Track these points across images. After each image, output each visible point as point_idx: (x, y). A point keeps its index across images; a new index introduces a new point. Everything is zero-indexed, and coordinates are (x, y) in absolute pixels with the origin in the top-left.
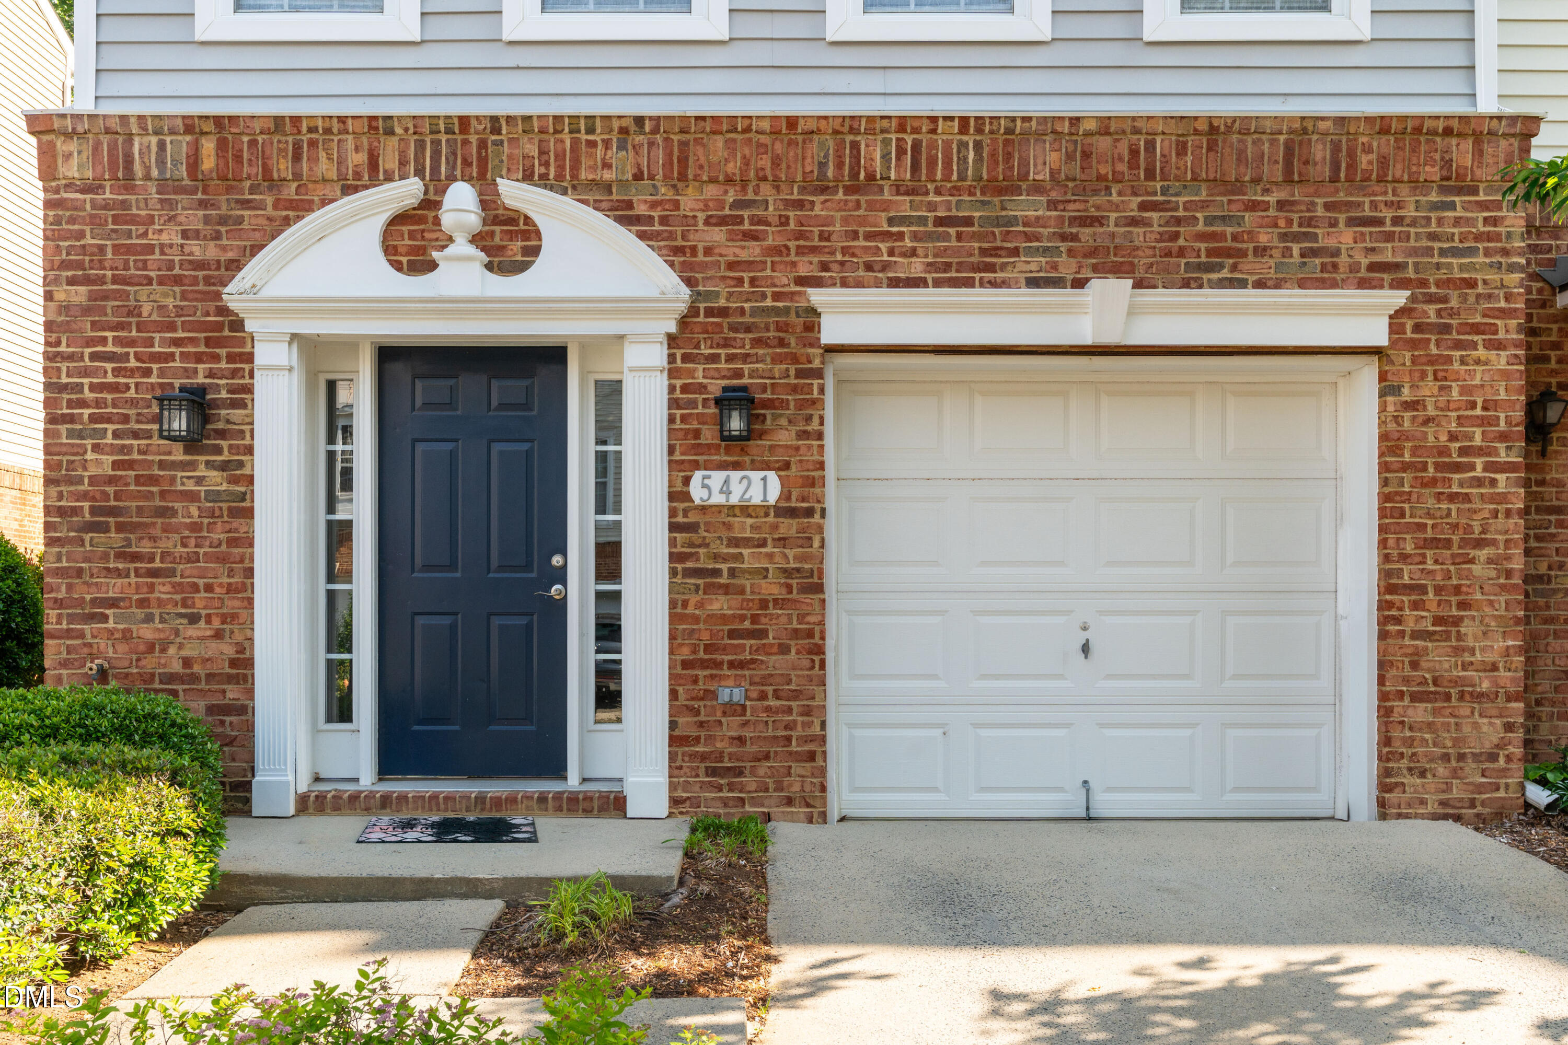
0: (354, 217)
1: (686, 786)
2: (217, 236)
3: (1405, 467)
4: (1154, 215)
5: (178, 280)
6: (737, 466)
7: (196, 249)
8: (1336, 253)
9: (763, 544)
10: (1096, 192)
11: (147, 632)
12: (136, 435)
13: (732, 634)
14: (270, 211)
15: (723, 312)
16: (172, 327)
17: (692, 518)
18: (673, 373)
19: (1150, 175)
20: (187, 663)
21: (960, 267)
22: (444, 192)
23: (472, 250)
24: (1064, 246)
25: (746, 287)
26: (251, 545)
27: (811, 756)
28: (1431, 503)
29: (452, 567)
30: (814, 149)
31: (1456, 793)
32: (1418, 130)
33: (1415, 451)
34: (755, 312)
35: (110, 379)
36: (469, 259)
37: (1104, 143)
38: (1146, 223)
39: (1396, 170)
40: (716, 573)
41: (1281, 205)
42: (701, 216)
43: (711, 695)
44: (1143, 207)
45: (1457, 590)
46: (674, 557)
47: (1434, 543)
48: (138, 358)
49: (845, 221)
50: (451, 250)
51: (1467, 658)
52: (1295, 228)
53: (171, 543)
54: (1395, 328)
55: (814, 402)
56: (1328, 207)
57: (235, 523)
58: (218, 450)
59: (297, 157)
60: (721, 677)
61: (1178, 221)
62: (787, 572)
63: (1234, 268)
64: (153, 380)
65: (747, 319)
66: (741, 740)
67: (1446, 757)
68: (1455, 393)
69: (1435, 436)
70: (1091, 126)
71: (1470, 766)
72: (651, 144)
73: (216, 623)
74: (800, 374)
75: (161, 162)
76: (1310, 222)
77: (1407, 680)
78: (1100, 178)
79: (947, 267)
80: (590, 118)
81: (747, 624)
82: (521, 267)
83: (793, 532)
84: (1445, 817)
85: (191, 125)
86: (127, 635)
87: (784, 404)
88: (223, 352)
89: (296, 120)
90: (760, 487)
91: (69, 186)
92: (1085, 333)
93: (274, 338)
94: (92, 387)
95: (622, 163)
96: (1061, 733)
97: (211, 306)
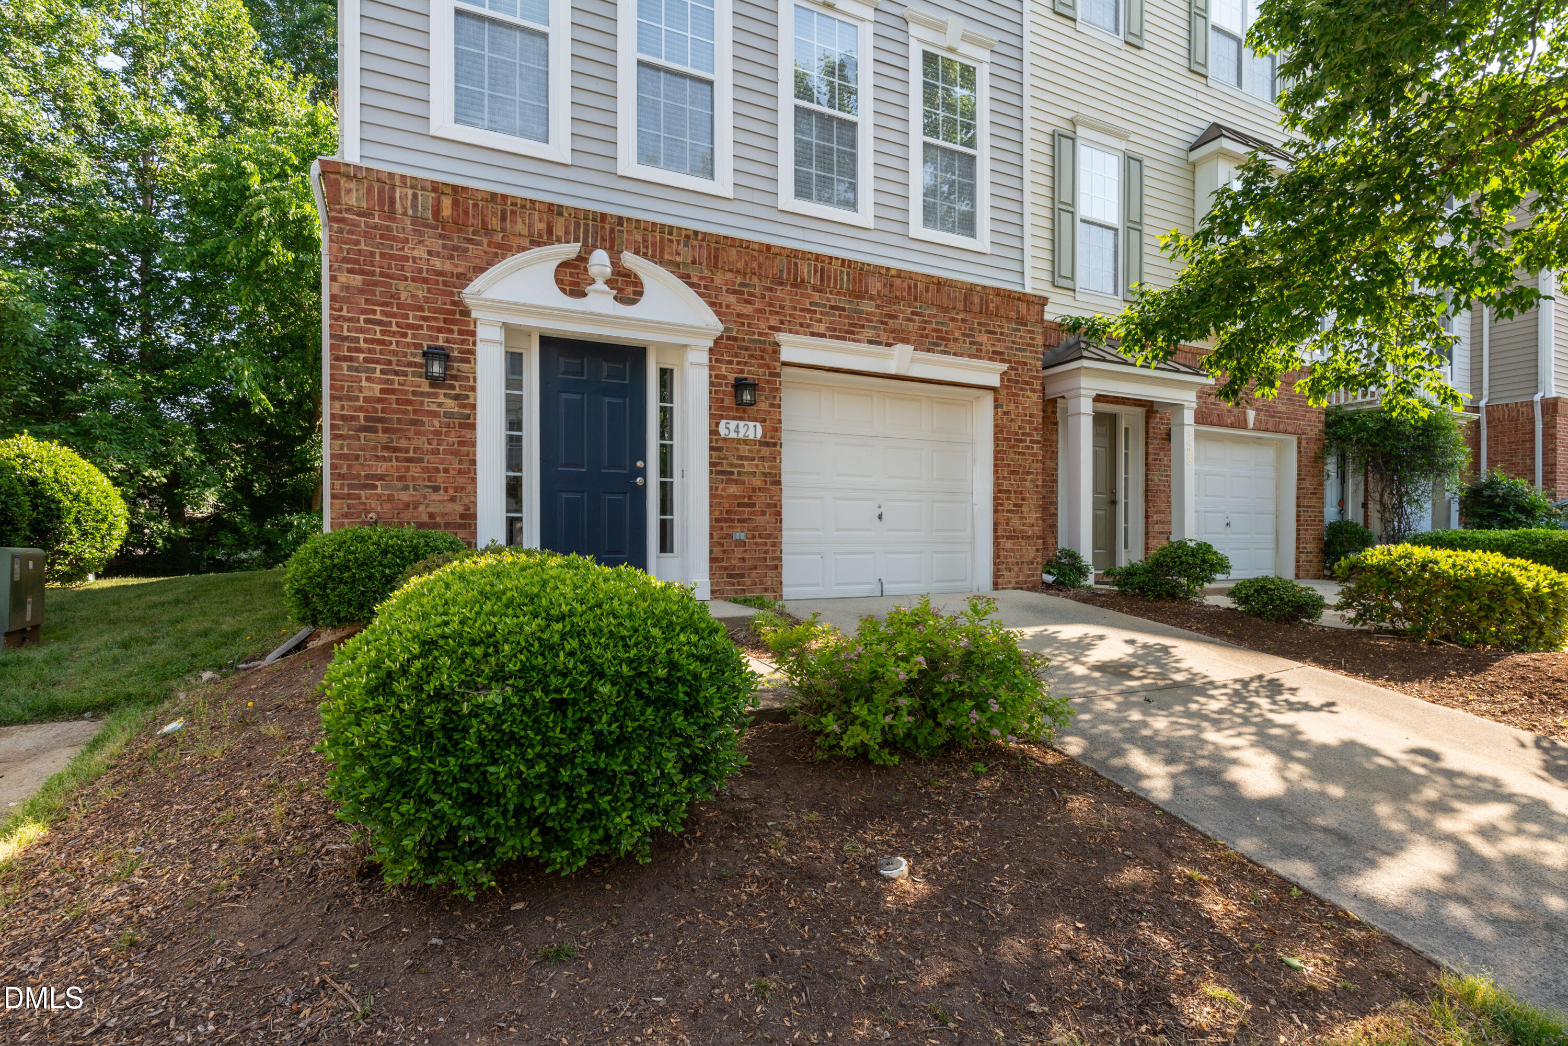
0: (541, 259)
1: (717, 584)
2: (451, 258)
3: (1005, 439)
4: (916, 318)
5: (425, 281)
6: (741, 419)
7: (437, 263)
9: (753, 459)
10: (895, 304)
11: (405, 496)
12: (396, 373)
13: (739, 505)
14: (487, 248)
15: (735, 339)
16: (421, 309)
17: (720, 444)
18: (711, 368)
20: (432, 516)
21: (840, 330)
22: (590, 253)
23: (606, 288)
24: (882, 327)
25: (746, 328)
26: (474, 445)
27: (776, 567)
28: (1012, 455)
29: (581, 465)
30: (777, 262)
31: (1021, 579)
32: (1009, 296)
33: (1006, 433)
34: (750, 340)
35: (378, 336)
36: (602, 292)
37: (898, 282)
38: (914, 321)
39: (1002, 312)
40: (732, 473)
41: (963, 320)
42: (724, 288)
43: (729, 536)
44: (913, 313)
45: (1021, 493)
46: (712, 464)
47: (1014, 472)
48: (398, 324)
49: (791, 301)
50: (594, 286)
51: (1024, 521)
52: (967, 331)
53: (421, 442)
54: (1002, 380)
55: (777, 389)
56: (979, 324)
57: (464, 432)
58: (453, 387)
59: (503, 219)
60: (734, 527)
61: (926, 322)
62: (765, 474)
63: (946, 346)
64: (409, 340)
65: (746, 344)
66: (744, 559)
67: (1017, 563)
68: (1020, 409)
69: (1014, 427)
70: (894, 273)
71: (1025, 566)
72: (701, 246)
73: (451, 492)
74: (771, 375)
75: (414, 206)
76: (972, 330)
77: (1005, 530)
78: (897, 297)
79: (835, 330)
80: (671, 227)
81: (746, 500)
82: (633, 302)
83: (767, 454)
84: (1018, 588)
85: (436, 187)
86: (390, 498)
87: (763, 389)
88: (455, 328)
89: (505, 197)
90: (752, 430)
91: (348, 210)
92: (892, 368)
93: (491, 324)
94: (366, 341)
95: (686, 254)
96: (870, 556)
97: (448, 299)
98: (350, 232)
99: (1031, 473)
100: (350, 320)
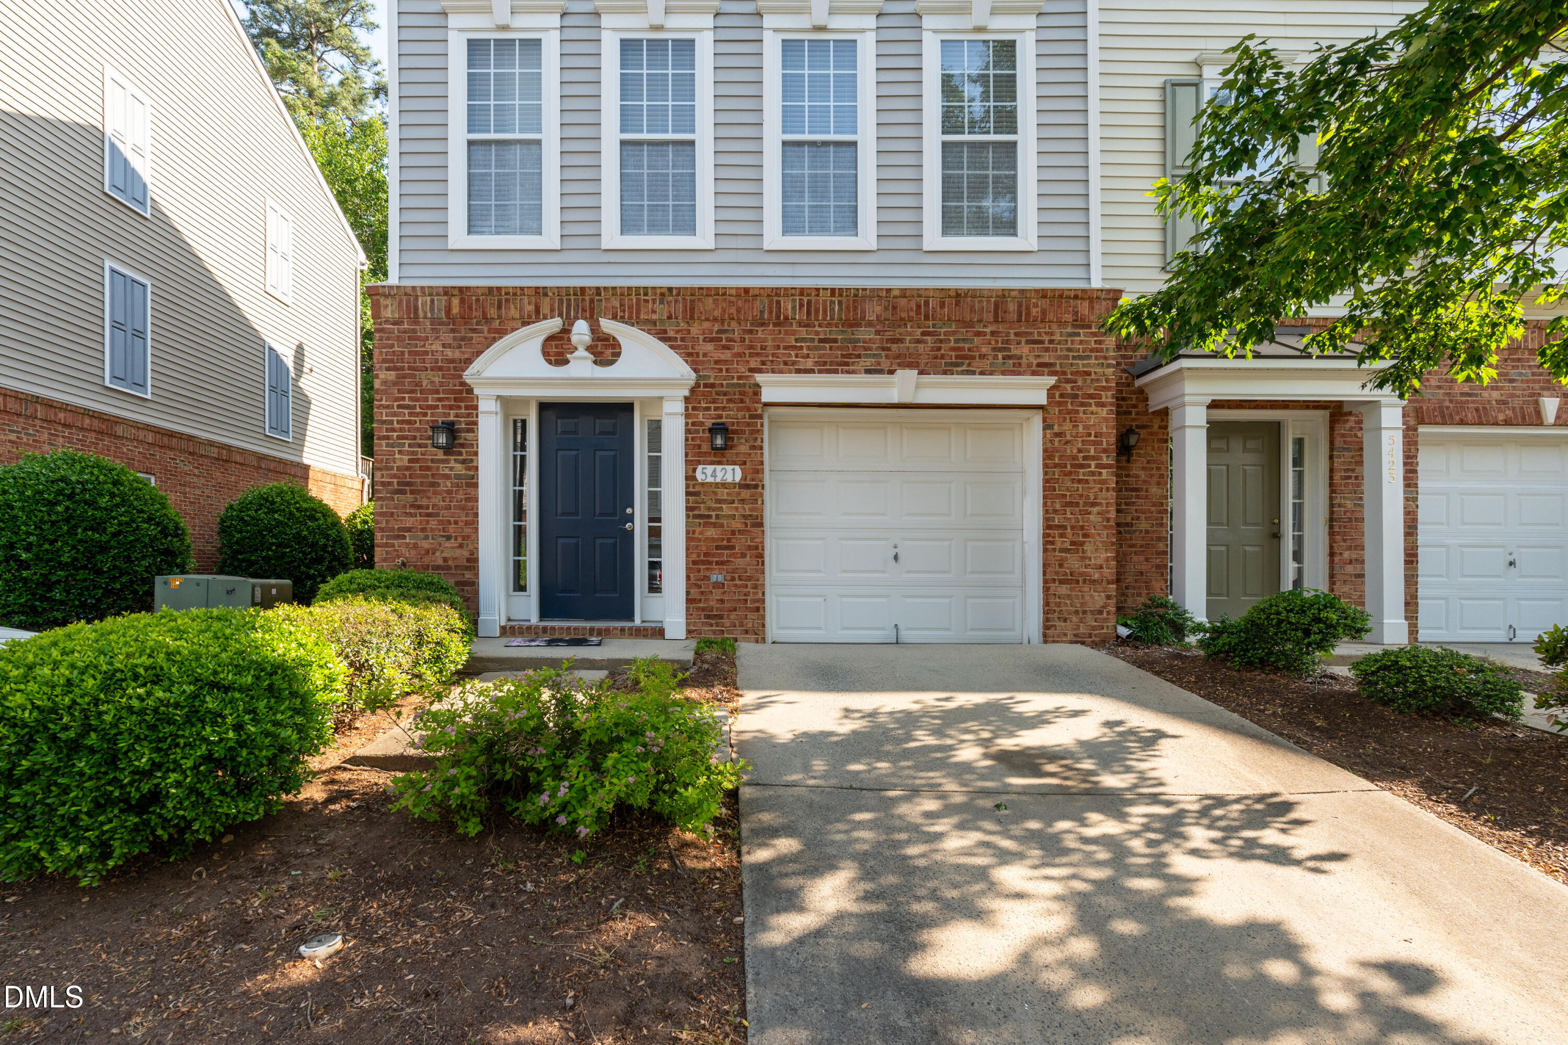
0: (528, 337)
1: (695, 624)
2: (460, 347)
3: (1056, 466)
4: (929, 338)
5: (440, 369)
6: (719, 463)
7: (449, 353)
8: (1021, 358)
9: (733, 502)
10: (899, 326)
11: (425, 545)
12: (420, 446)
13: (717, 548)
14: (486, 334)
15: (713, 386)
16: (437, 392)
17: (697, 489)
18: (687, 416)
19: (927, 318)
20: (445, 560)
21: (831, 363)
22: (573, 325)
23: (587, 354)
24: (883, 354)
25: (724, 373)
26: (477, 501)
27: (758, 609)
28: (1069, 484)
29: (577, 514)
30: (758, 303)
31: (1082, 630)
32: (1061, 296)
33: (1060, 458)
34: (728, 385)
35: (407, 418)
36: (585, 358)
37: (903, 302)
38: (925, 342)
39: (1050, 316)
40: (709, 516)
41: (993, 333)
42: (701, 337)
43: (707, 578)
44: (923, 334)
45: (1082, 528)
46: (688, 509)
47: (1070, 504)
48: (421, 407)
49: (774, 340)
50: (576, 354)
51: (1087, 562)
52: (1000, 345)
53: (437, 500)
54: (1050, 396)
55: (758, 431)
56: (1016, 334)
57: (469, 490)
58: (460, 454)
59: (499, 307)
60: (712, 569)
61: (941, 341)
62: (745, 517)
63: (969, 365)
64: (428, 418)
65: (724, 389)
66: (722, 601)
67: (1077, 612)
68: (1081, 428)
69: (1071, 450)
70: (897, 293)
71: (1089, 616)
72: (676, 301)
73: (460, 540)
74: (751, 417)
75: (432, 309)
76: (1007, 342)
77: (1057, 573)
78: (902, 319)
79: (825, 363)
80: (646, 288)
81: (725, 543)
82: (611, 363)
83: (748, 496)
84: (1076, 642)
85: (447, 291)
86: (415, 546)
87: (743, 432)
88: (463, 404)
89: (499, 289)
90: (731, 474)
91: (386, 322)
92: (894, 397)
93: (488, 397)
94: (398, 422)
95: (662, 310)
96: (884, 600)
97: (457, 381)
98: (388, 338)
99: (1100, 504)
100: (387, 407)
